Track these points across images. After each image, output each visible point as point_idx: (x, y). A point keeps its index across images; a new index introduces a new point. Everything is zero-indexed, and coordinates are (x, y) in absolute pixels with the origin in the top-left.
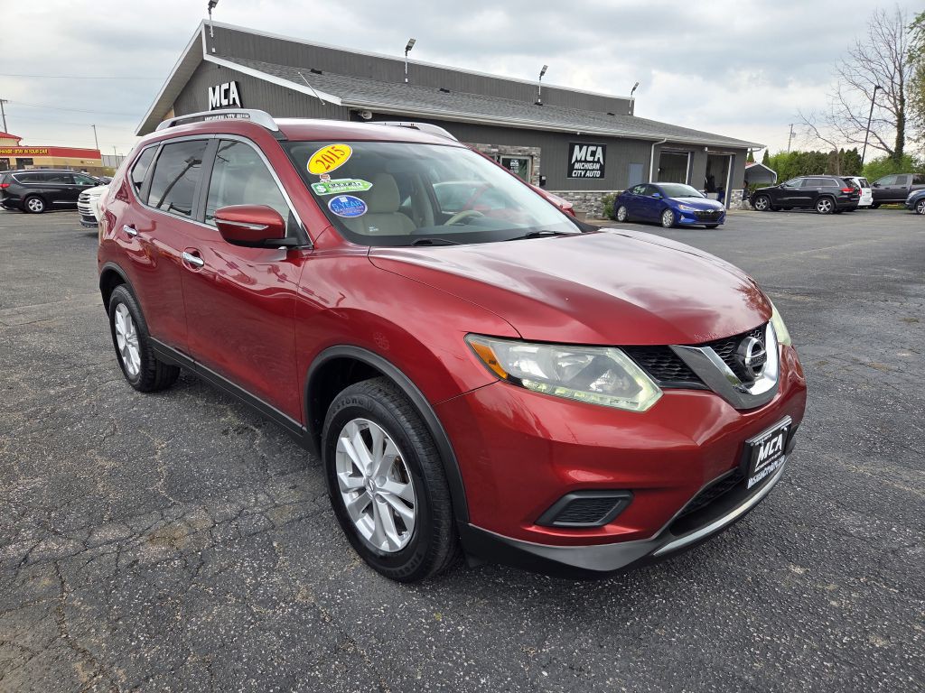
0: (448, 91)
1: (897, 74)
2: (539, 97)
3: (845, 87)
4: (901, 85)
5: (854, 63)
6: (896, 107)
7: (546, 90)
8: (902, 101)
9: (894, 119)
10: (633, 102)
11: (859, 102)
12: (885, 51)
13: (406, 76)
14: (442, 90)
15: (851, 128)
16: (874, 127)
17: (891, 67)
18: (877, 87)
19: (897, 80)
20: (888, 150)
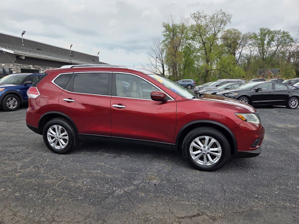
0: (40, 50)
1: (161, 55)
2: (71, 54)
3: (150, 57)
4: (162, 57)
5: (151, 51)
6: (161, 62)
7: (72, 52)
8: (163, 61)
9: (162, 66)
10: (98, 57)
11: (153, 61)
12: (157, 48)
13: (22, 43)
14: (38, 49)
15: (153, 67)
16: (157, 67)
17: (159, 53)
18: (156, 58)
19: (161, 56)
20: (161, 73)
